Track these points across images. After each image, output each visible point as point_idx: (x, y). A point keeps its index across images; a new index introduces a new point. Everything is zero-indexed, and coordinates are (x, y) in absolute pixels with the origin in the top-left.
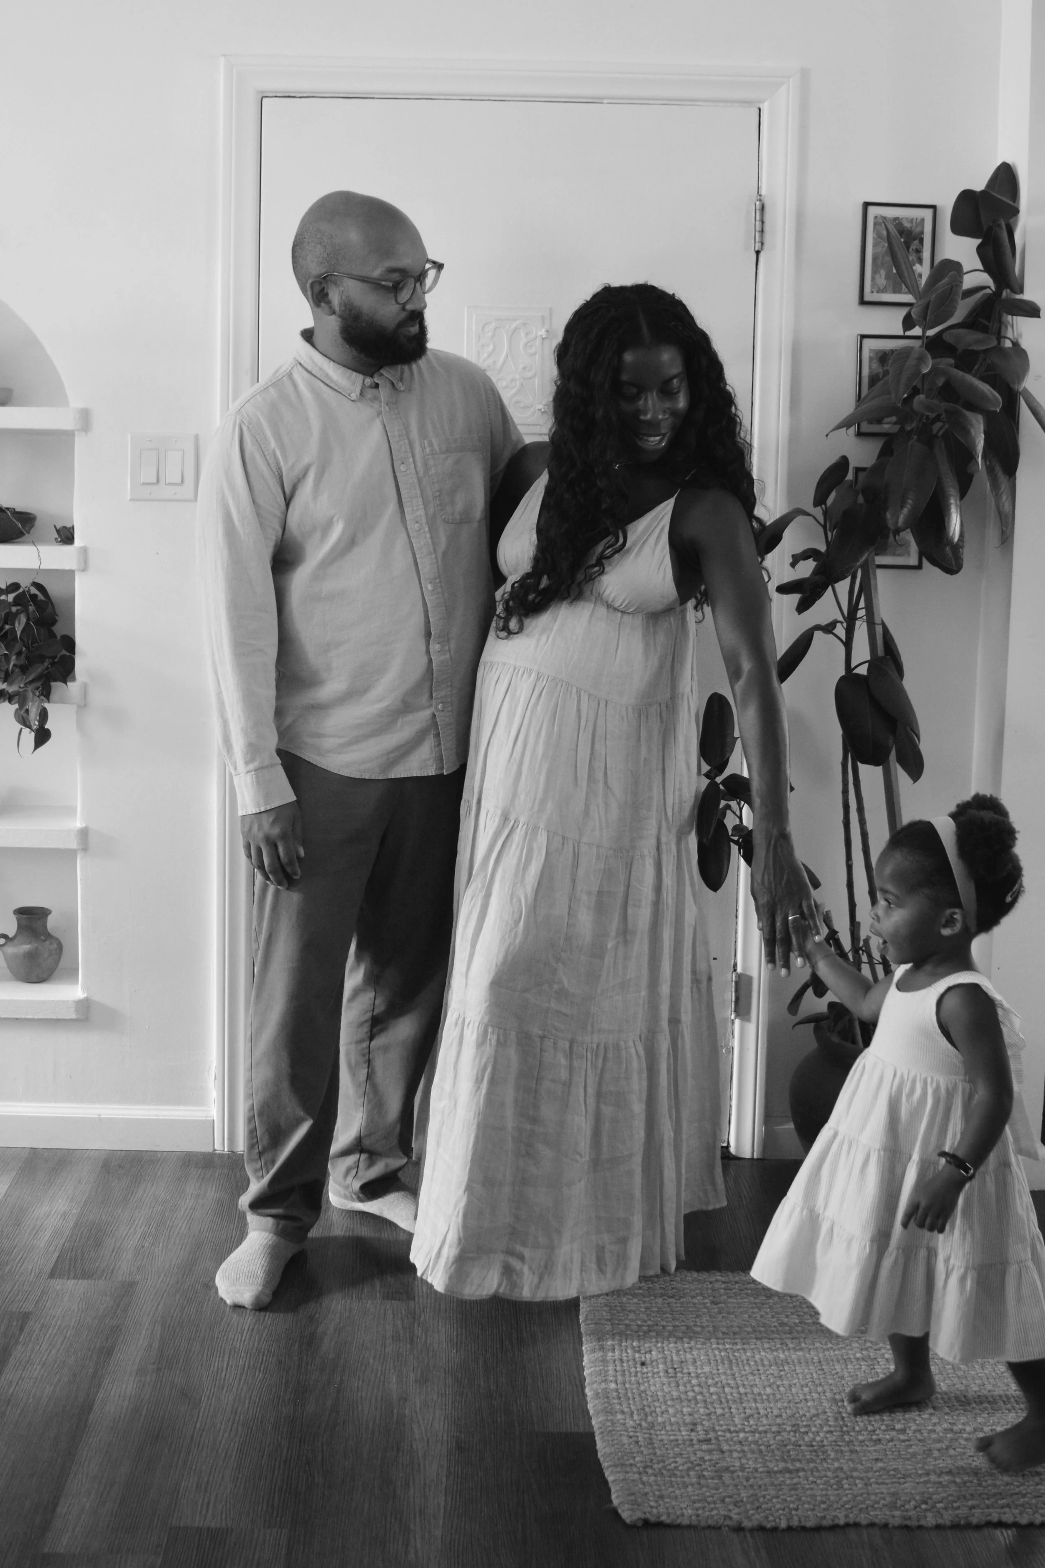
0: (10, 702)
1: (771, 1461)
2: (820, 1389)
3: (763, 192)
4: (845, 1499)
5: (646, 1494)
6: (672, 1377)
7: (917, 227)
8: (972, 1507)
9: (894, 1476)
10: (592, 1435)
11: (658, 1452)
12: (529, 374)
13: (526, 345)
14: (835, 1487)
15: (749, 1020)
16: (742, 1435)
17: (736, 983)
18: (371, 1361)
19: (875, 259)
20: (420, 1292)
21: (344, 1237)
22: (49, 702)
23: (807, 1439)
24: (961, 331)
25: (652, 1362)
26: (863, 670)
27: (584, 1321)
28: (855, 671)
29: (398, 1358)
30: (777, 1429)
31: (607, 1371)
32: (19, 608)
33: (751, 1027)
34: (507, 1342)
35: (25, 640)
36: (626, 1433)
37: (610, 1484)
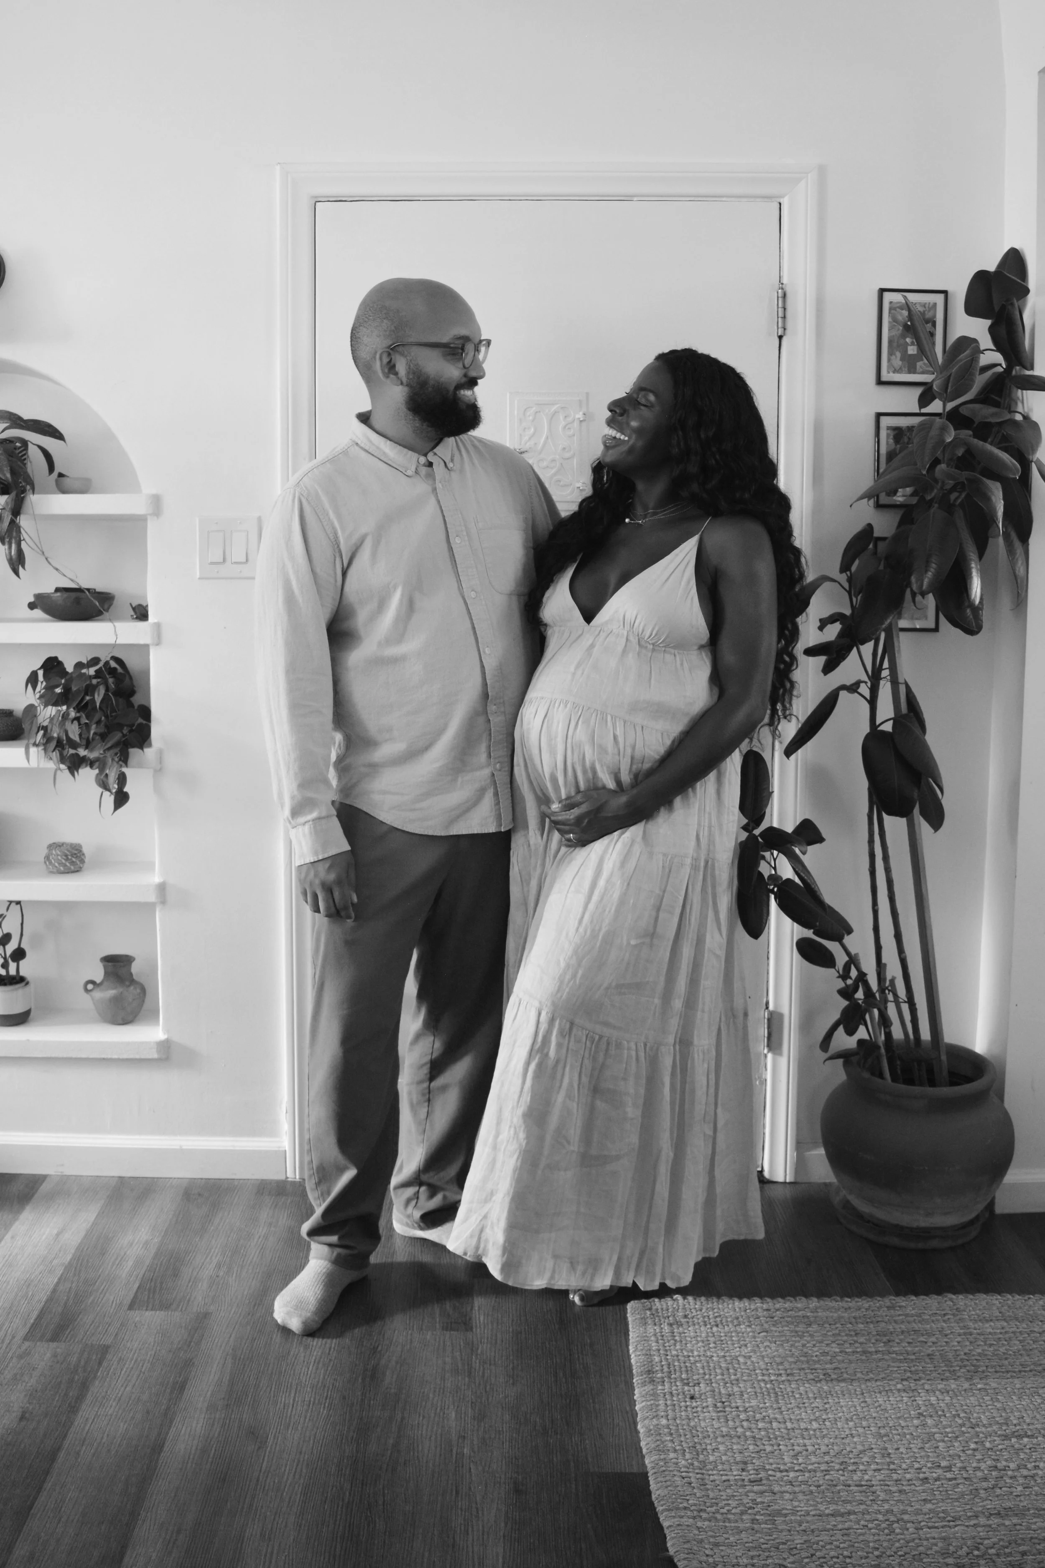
0: (91, 767)
1: (821, 1503)
2: (864, 1423)
3: (785, 280)
4: (897, 1545)
5: (702, 1541)
6: (721, 1411)
7: (929, 311)
8: (1024, 1554)
9: (944, 1518)
10: (645, 1475)
11: (711, 1495)
12: (567, 455)
13: (565, 427)
14: (886, 1531)
15: (781, 1054)
16: (792, 1474)
17: (769, 1020)
18: (431, 1395)
19: (890, 342)
20: (478, 1322)
21: (406, 1263)
22: (127, 767)
23: (855, 1478)
24: (977, 406)
25: (701, 1395)
26: (888, 727)
27: (634, 1351)
28: (880, 728)
29: (457, 1392)
30: (826, 1468)
31: (658, 1405)
32: (99, 680)
33: (783, 1061)
34: (561, 1374)
35: (104, 709)
36: (679, 1474)
37: (666, 1531)
